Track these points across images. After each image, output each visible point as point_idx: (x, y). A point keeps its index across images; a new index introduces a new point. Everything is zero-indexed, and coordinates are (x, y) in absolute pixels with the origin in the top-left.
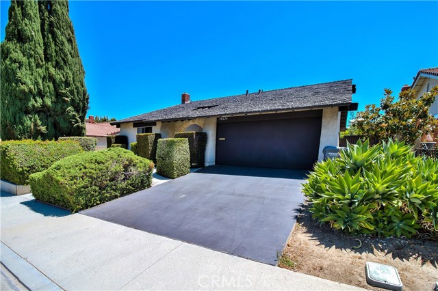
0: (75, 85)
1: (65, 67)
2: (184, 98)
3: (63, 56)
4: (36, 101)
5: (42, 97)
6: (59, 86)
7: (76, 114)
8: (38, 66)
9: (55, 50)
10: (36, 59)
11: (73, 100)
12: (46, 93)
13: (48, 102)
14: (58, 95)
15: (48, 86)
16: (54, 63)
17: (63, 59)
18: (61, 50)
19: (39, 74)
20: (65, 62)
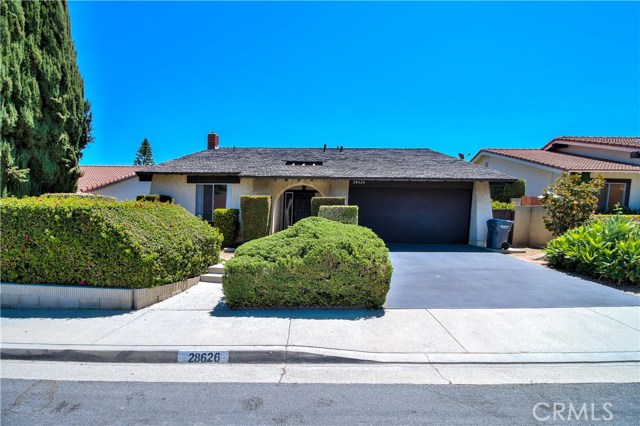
0: (74, 90)
1: (60, 52)
2: (212, 141)
3: (56, 29)
4: (8, 111)
5: (19, 104)
6: (50, 88)
7: (72, 149)
8: (15, 36)
9: (41, 12)
10: (12, 20)
11: (70, 120)
12: (26, 98)
13: (29, 117)
14: (47, 106)
15: (31, 85)
16: (39, 37)
17: (56, 36)
18: (53, 15)
19: (17, 55)
20: (60, 42)
